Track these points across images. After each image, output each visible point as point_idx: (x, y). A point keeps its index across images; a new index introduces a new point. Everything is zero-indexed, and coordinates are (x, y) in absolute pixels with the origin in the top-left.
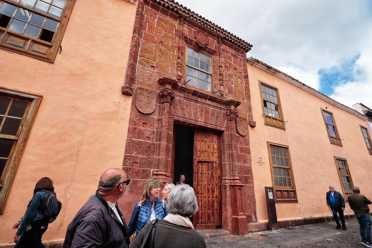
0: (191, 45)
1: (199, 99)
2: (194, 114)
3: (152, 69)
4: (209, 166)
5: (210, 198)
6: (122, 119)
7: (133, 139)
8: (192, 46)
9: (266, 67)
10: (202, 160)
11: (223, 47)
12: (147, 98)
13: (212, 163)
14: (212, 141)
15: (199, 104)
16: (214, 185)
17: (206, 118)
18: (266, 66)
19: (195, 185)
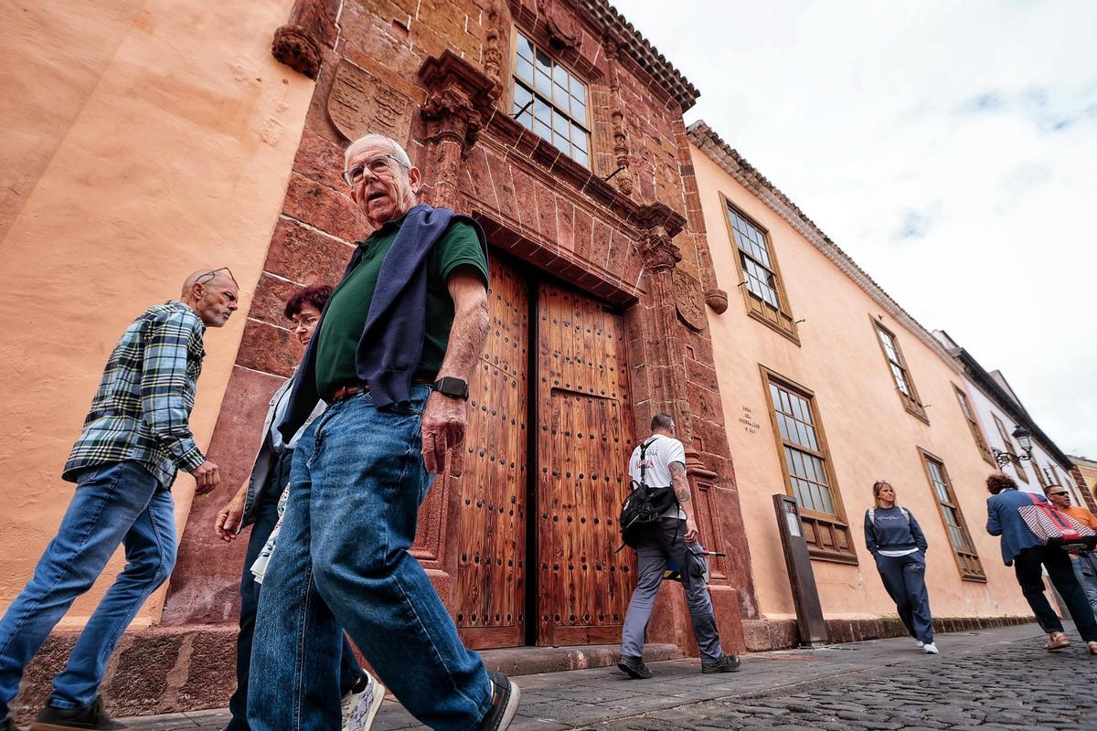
0: (527, 29)
1: (557, 175)
2: (542, 216)
3: (396, 31)
4: (594, 413)
5: (600, 527)
6: (265, 141)
7: (308, 227)
8: (531, 32)
9: (736, 163)
10: (568, 386)
11: (620, 70)
12: (376, 105)
13: (602, 404)
14: (598, 331)
15: (556, 194)
16: (611, 477)
17: (582, 242)
18: (736, 160)
19: (545, 471)
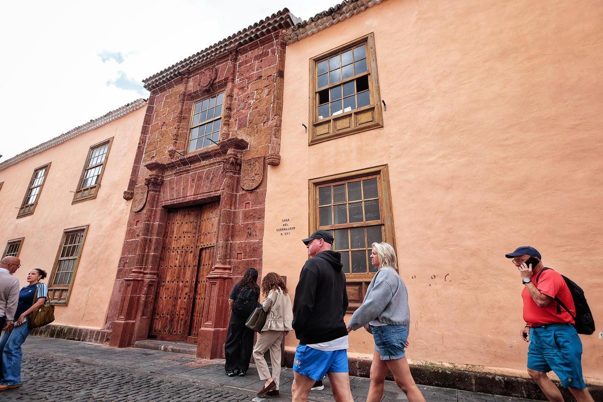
1: (192, 165)
2: (183, 188)
3: (152, 160)
7: (128, 240)
8: (200, 97)
10: (204, 246)
11: (242, 59)
12: (141, 194)
15: (191, 174)
17: (198, 187)
